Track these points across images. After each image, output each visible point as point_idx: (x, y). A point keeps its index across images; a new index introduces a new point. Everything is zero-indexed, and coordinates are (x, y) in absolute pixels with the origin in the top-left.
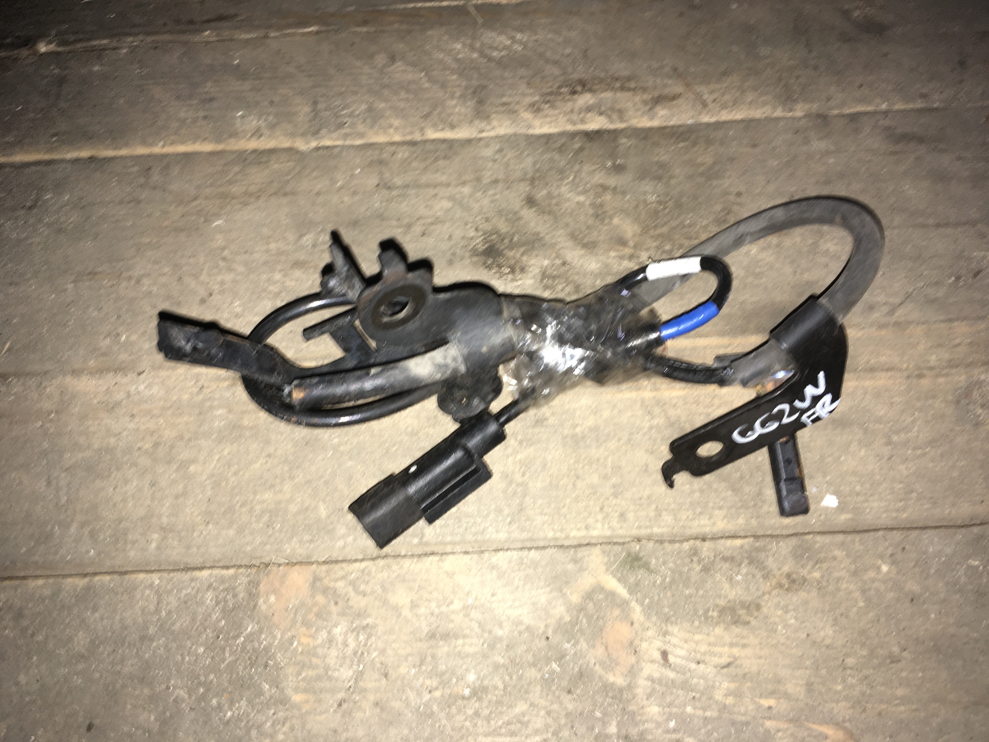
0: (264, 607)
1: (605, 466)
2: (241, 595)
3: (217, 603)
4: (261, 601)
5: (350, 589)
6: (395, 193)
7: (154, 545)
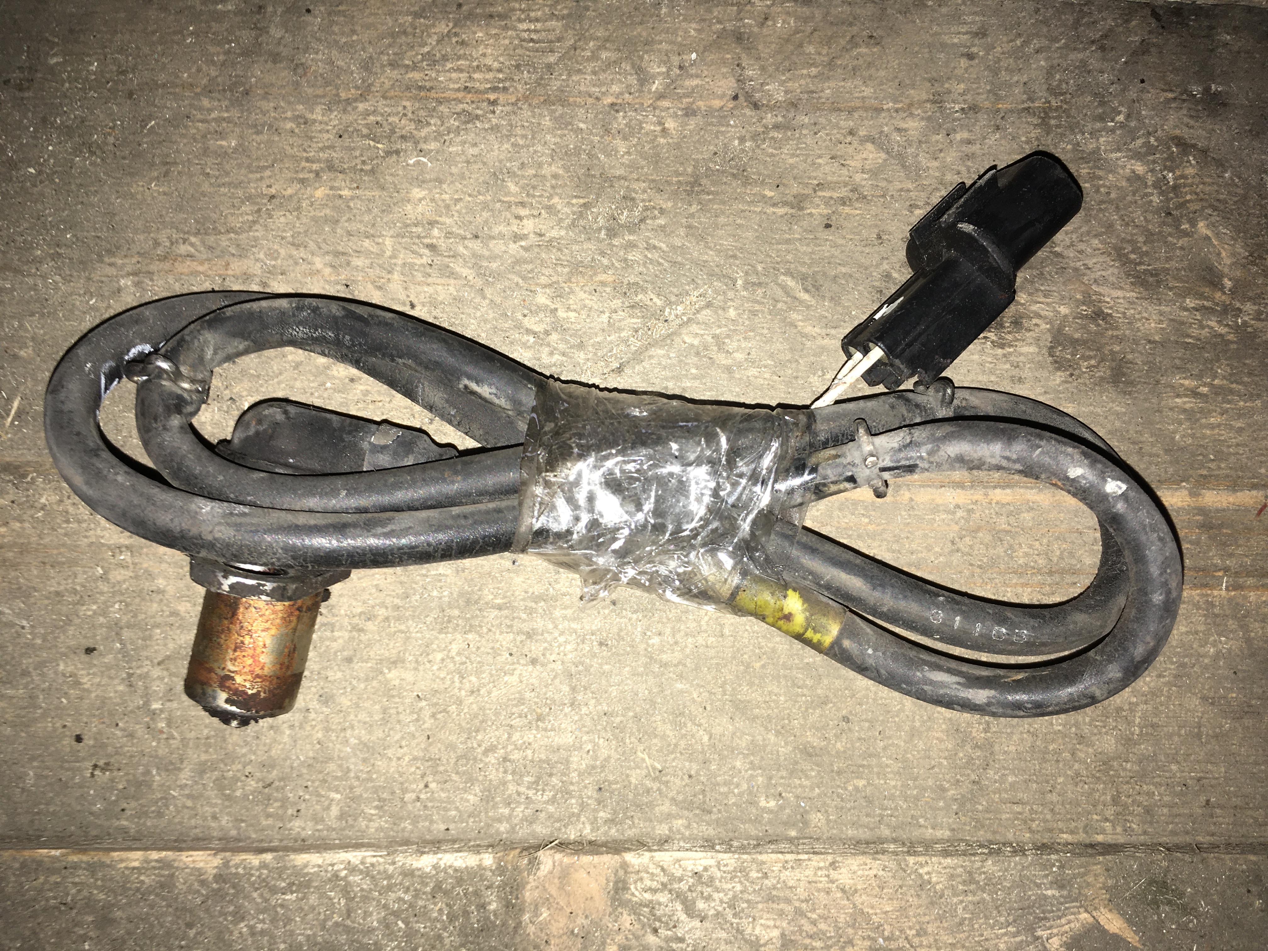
0: (531, 929)
1: (1130, 723)
2: (493, 907)
3: (452, 918)
4: (526, 917)
5: (679, 907)
6: (769, 119)
7: (335, 811)
